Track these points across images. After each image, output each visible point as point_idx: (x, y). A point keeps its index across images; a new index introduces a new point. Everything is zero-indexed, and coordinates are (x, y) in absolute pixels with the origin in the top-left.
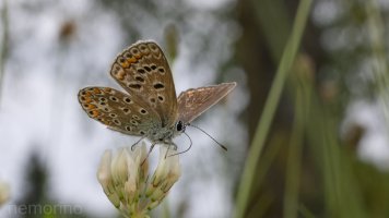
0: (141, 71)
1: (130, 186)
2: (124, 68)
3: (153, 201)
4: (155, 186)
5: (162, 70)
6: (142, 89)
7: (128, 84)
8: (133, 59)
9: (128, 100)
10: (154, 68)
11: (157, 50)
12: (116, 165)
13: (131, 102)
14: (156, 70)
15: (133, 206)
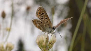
0: (42, 15)
1: (44, 43)
2: (39, 14)
3: (49, 47)
4: (50, 44)
5: (45, 14)
6: (43, 19)
7: (40, 18)
8: (39, 12)
9: (41, 22)
10: (44, 13)
11: (43, 9)
12: (41, 38)
13: (42, 23)
14: (44, 14)
15: (45, 48)
